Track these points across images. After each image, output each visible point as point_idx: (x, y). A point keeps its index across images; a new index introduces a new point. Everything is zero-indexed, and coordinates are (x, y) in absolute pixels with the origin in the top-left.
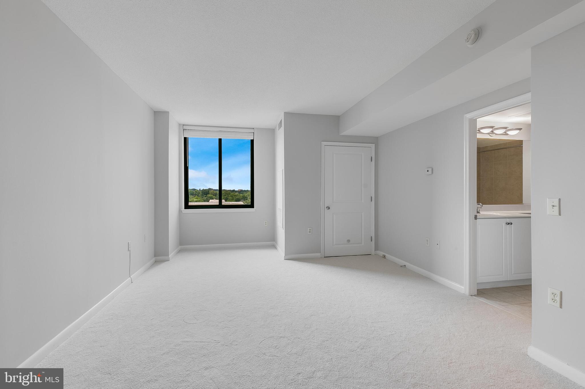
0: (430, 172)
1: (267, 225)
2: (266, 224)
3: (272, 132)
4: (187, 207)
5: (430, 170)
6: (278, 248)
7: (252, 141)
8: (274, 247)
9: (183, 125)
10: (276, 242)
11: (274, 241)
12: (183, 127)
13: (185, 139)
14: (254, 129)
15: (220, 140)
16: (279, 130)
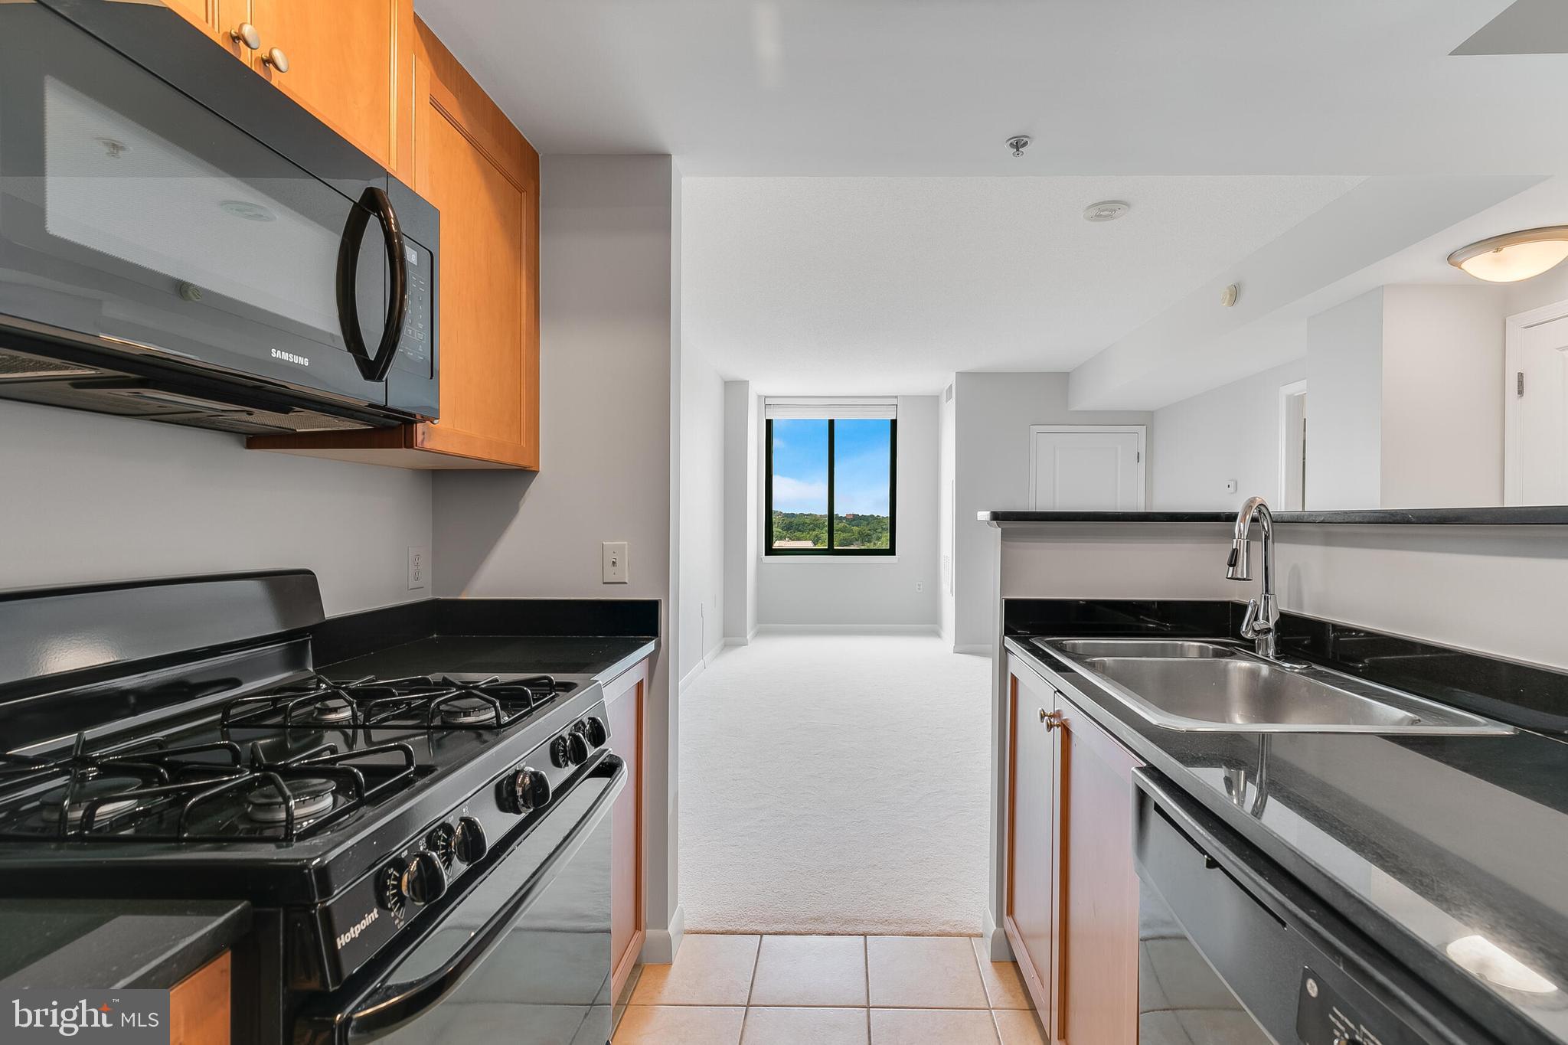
0: (1232, 489)
1: (921, 591)
2: (919, 589)
3: (933, 402)
4: (770, 551)
5: (1232, 484)
6: (943, 634)
7: (894, 423)
8: (936, 633)
9: (765, 397)
10: (941, 627)
11: (936, 623)
12: (766, 402)
13: (769, 423)
14: (896, 397)
15: (831, 422)
16: (947, 401)
